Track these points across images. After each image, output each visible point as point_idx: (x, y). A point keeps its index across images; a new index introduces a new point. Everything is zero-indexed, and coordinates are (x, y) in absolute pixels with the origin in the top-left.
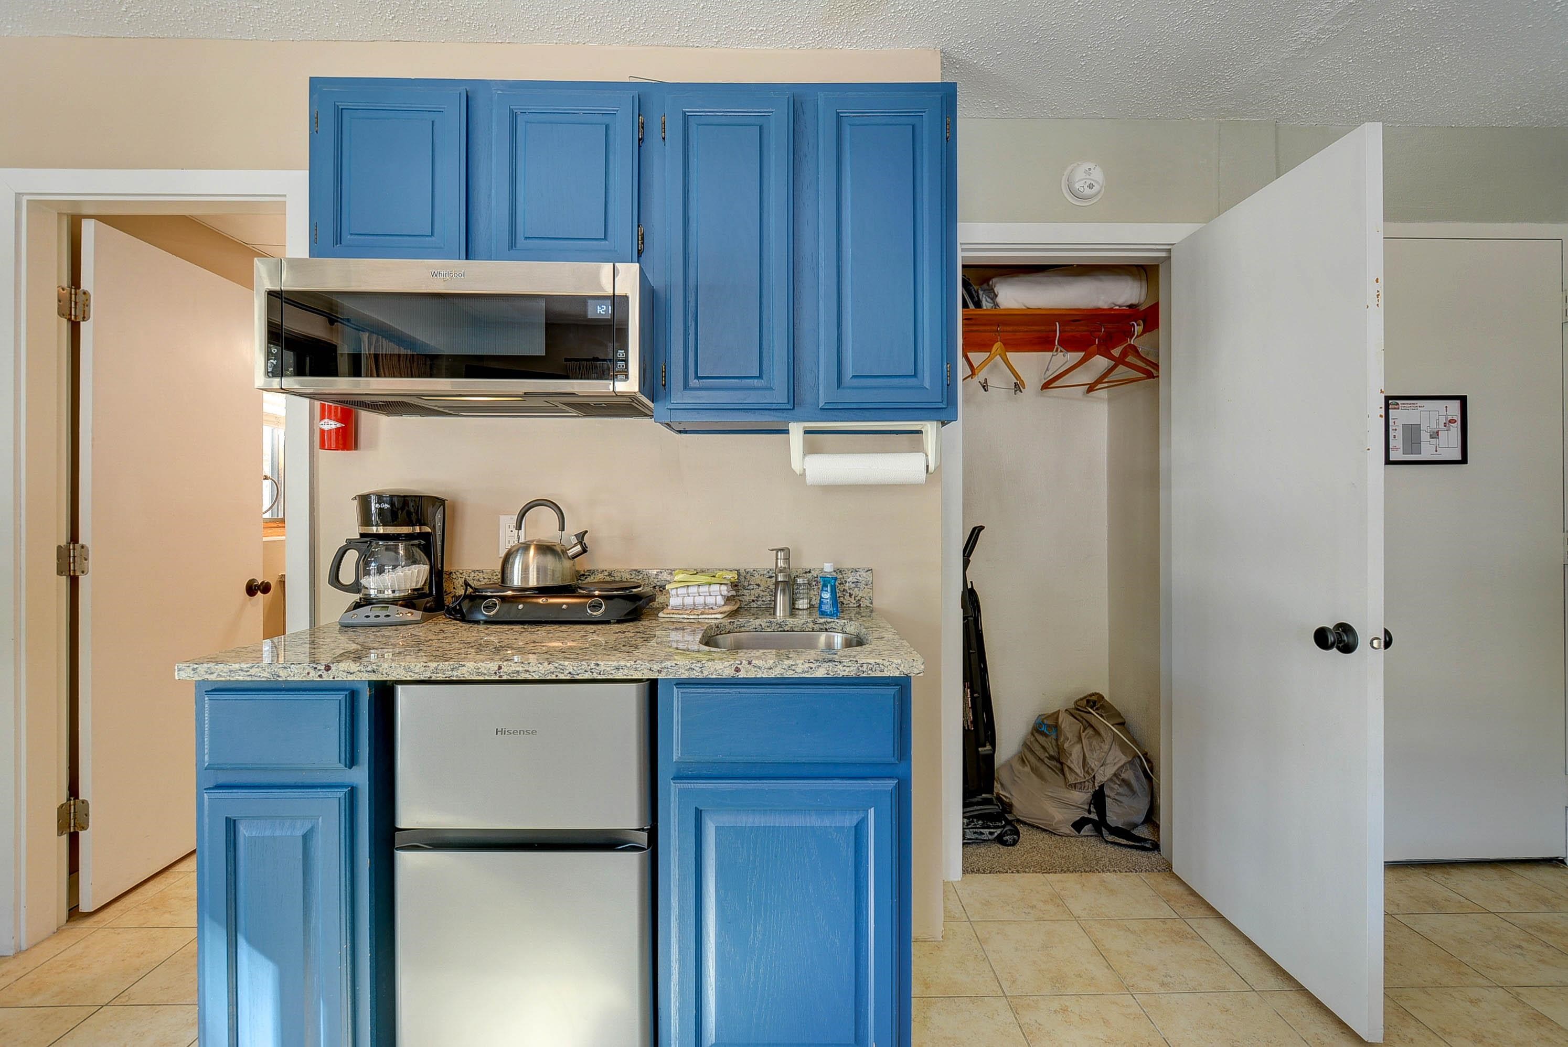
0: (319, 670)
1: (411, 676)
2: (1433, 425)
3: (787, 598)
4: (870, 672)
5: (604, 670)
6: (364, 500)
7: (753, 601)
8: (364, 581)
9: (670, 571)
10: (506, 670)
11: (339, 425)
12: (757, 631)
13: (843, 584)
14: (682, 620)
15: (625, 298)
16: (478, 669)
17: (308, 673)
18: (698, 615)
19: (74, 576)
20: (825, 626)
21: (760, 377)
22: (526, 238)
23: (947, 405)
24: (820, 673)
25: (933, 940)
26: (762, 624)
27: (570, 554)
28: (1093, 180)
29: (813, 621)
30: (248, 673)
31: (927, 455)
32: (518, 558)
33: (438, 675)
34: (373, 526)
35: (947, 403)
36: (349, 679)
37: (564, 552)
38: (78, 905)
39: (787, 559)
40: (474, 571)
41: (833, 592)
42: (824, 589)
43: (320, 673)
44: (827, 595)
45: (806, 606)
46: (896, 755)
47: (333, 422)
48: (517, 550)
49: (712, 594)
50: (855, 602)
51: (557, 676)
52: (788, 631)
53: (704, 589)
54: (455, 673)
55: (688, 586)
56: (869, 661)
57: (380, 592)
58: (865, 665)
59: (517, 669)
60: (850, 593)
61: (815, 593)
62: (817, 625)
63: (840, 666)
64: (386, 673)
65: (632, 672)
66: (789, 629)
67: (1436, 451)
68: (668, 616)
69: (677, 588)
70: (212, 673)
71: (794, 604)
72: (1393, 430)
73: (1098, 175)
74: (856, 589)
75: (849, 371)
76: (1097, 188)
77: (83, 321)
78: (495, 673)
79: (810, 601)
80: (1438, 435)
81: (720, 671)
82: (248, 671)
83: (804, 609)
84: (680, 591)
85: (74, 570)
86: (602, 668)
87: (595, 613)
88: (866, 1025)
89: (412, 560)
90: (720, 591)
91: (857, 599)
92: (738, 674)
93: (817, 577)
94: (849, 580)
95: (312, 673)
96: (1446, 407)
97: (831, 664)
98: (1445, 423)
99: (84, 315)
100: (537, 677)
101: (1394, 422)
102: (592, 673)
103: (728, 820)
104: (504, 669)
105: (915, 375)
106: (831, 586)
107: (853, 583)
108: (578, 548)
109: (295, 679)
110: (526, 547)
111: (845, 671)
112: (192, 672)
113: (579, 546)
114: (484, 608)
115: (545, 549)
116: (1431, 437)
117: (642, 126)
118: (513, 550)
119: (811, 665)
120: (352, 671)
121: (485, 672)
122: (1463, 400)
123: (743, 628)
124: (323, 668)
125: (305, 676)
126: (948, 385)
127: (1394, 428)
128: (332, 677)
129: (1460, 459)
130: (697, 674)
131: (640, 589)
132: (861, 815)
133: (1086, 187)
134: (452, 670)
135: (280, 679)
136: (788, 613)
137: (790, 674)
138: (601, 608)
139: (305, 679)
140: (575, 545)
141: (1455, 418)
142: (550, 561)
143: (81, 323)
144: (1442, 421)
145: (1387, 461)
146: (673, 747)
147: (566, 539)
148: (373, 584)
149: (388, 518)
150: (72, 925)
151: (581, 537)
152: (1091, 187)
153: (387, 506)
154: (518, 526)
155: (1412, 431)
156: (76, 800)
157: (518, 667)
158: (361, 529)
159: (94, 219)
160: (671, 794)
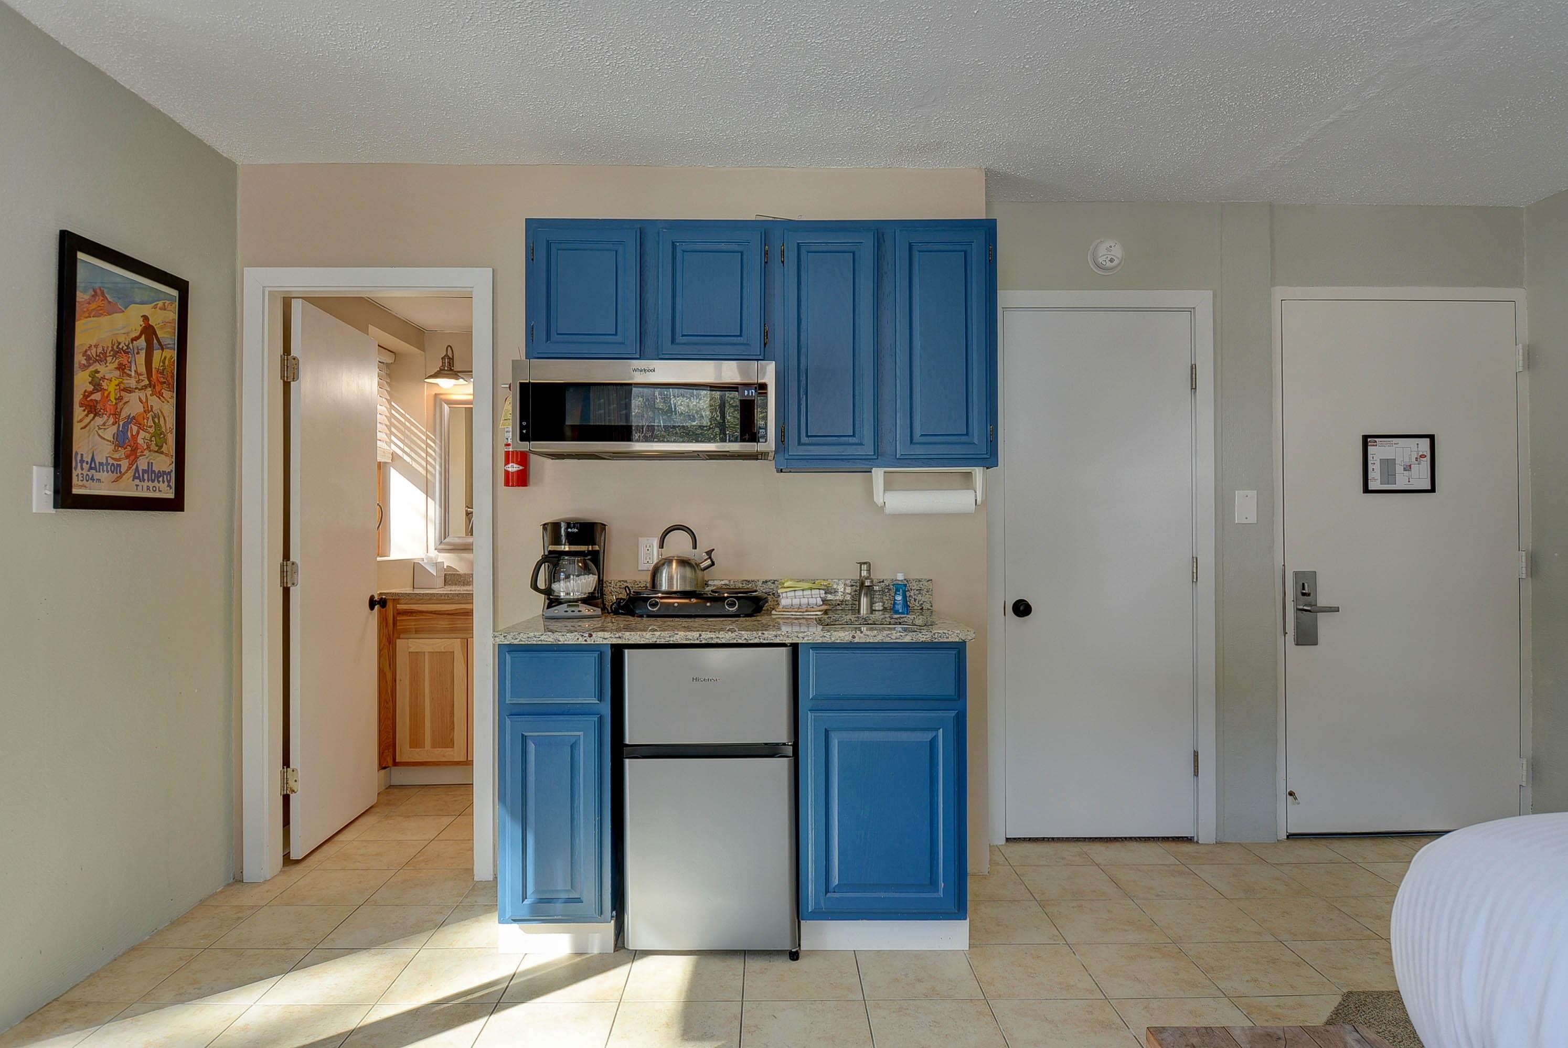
0: (585, 637)
1: (643, 641)
2: (1407, 460)
3: (869, 599)
4: (940, 638)
5: (767, 637)
6: (556, 526)
7: (839, 604)
8: (555, 586)
9: (773, 581)
10: (704, 637)
11: (521, 468)
12: (847, 624)
13: (909, 591)
14: (791, 616)
15: (765, 386)
16: (687, 636)
17: (578, 639)
18: (803, 612)
19: (287, 587)
20: (899, 621)
21: (854, 436)
22: (683, 336)
23: (990, 456)
24: (908, 639)
25: (981, 874)
26: (851, 618)
27: (702, 567)
28: (1114, 256)
29: (890, 617)
30: (540, 639)
31: (975, 492)
32: (664, 572)
33: (660, 640)
34: (561, 545)
35: (991, 454)
36: (604, 642)
37: (698, 565)
38: (289, 852)
39: (869, 570)
40: (620, 581)
41: (905, 597)
42: (898, 593)
43: (585, 638)
44: (899, 598)
45: (881, 608)
46: (957, 694)
47: (515, 465)
48: (663, 564)
49: (813, 596)
50: (918, 605)
51: (737, 641)
52: (871, 624)
53: (808, 592)
54: (672, 639)
55: (795, 591)
56: (939, 632)
57: (567, 594)
58: (936, 634)
59: (712, 636)
60: (914, 598)
61: (888, 598)
62: (893, 620)
63: (920, 635)
64: (628, 639)
65: (785, 638)
66: (872, 622)
67: (1409, 482)
68: (780, 613)
69: (786, 592)
70: (516, 639)
71: (871, 607)
72: (1372, 464)
73: (1118, 252)
74: (919, 595)
75: (918, 432)
76: (1116, 262)
77: (293, 381)
78: (697, 639)
79: (884, 604)
80: (1410, 468)
81: (843, 638)
82: (539, 637)
83: (879, 611)
84: (789, 594)
85: (287, 583)
86: (766, 635)
87: (731, 609)
88: (937, 873)
89: (586, 570)
90: (820, 594)
91: (920, 603)
92: (854, 639)
93: (889, 586)
94: (913, 588)
95: (581, 638)
96: (1418, 444)
97: (914, 633)
98: (1416, 458)
99: (294, 376)
100: (724, 642)
101: (1373, 457)
102: (760, 639)
103: (846, 735)
104: (703, 636)
105: (967, 434)
106: (903, 591)
107: (917, 590)
108: (708, 562)
109: (570, 642)
110: (668, 561)
111: (923, 638)
112: (503, 638)
113: (709, 560)
114: (649, 605)
115: (684, 562)
116: (1405, 469)
117: (766, 253)
118: (659, 565)
119: (902, 634)
120: (606, 637)
121: (691, 638)
122: (1432, 438)
123: (837, 622)
124: (587, 635)
125: (576, 641)
126: (991, 441)
127: (1373, 462)
128: (593, 641)
129: (1430, 488)
130: (827, 640)
131: (757, 593)
132: (934, 734)
133: (1107, 261)
134: (670, 637)
135: (560, 643)
136: (869, 612)
137: (888, 640)
138: (736, 605)
139: (575, 643)
140: (706, 560)
141: (1425, 454)
142: (688, 572)
143: (292, 383)
144: (1414, 456)
145: (1366, 490)
146: (810, 689)
147: (698, 555)
148: (561, 588)
149: (572, 539)
150: (286, 869)
151: (709, 553)
152: (1111, 260)
153: (576, 530)
154: (661, 546)
155: (1388, 466)
156: (288, 769)
157: (713, 635)
158: (552, 548)
159: (301, 300)
160: (808, 720)
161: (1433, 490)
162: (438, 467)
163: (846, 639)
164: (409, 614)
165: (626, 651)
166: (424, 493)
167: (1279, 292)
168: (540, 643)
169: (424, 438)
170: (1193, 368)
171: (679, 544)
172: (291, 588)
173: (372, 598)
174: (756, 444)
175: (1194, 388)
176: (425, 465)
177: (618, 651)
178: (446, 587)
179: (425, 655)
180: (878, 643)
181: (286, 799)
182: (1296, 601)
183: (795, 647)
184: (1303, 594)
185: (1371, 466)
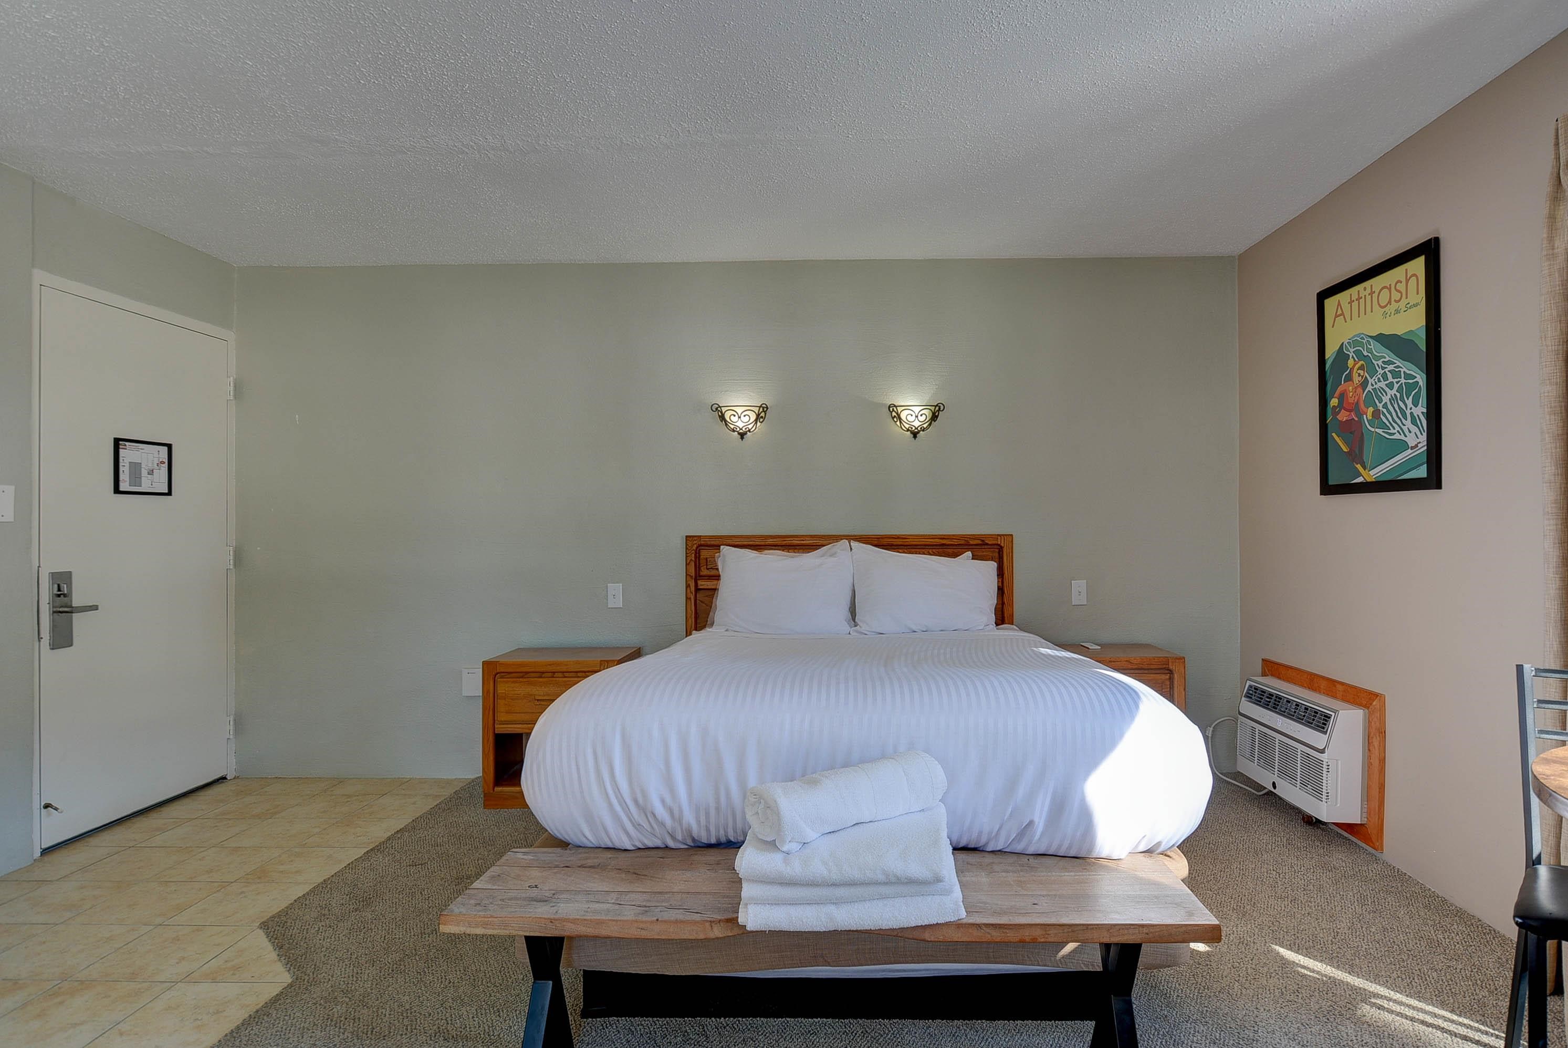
2: (150, 465)
67: (150, 485)
72: (122, 466)
80: (153, 472)
96: (158, 451)
98: (157, 464)
101: (123, 460)
116: (148, 474)
122: (169, 447)
129: (167, 492)
141: (164, 460)
144: (156, 461)
145: (117, 491)
155: (135, 468)
161: (169, 493)
167: (36, 278)
182: (53, 601)
184: (59, 596)
185: (121, 469)
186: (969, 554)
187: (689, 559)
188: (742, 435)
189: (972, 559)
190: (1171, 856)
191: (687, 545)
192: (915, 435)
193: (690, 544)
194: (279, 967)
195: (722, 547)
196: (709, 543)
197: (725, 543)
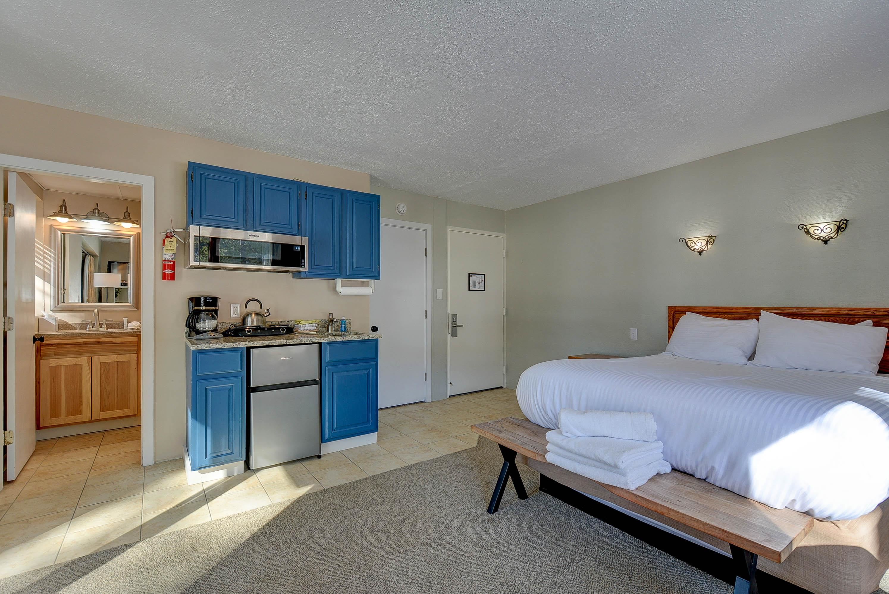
2: (479, 281)
8: (198, 325)
11: (173, 272)
15: (304, 246)
18: (309, 332)
21: (332, 267)
22: (264, 222)
23: (377, 276)
27: (265, 316)
30: (215, 346)
31: (372, 289)
32: (248, 319)
34: (201, 307)
36: (245, 346)
37: (263, 315)
39: (332, 316)
44: (343, 326)
47: (170, 271)
48: (248, 315)
49: (312, 326)
55: (304, 324)
57: (204, 328)
63: (365, 337)
66: (335, 335)
67: (479, 288)
68: (301, 332)
69: (301, 325)
73: (405, 208)
75: (354, 266)
76: (405, 212)
77: (9, 217)
80: (480, 284)
83: (335, 331)
84: (303, 326)
86: (303, 341)
87: (283, 332)
88: (369, 417)
89: (212, 318)
90: (315, 325)
92: (343, 340)
93: (340, 321)
96: (481, 277)
99: (10, 214)
100: (296, 343)
101: (471, 280)
103: (339, 374)
104: (288, 341)
105: (370, 268)
106: (344, 323)
108: (268, 314)
109: (229, 347)
110: (250, 314)
114: (247, 332)
115: (257, 314)
116: (478, 284)
117: (299, 194)
118: (246, 316)
120: (236, 345)
122: (484, 275)
125: (232, 346)
126: (378, 271)
128: (240, 346)
131: (288, 326)
132: (368, 371)
135: (225, 348)
136: (332, 331)
137: (355, 339)
138: (285, 330)
140: (266, 313)
141: (483, 280)
142: (260, 317)
144: (481, 280)
145: (469, 290)
146: (327, 358)
147: (263, 311)
148: (201, 326)
149: (206, 304)
150: (6, 486)
151: (268, 310)
152: (403, 211)
153: (211, 301)
154: (246, 307)
155: (474, 282)
156: (6, 432)
157: (291, 341)
158: (195, 308)
159: (16, 173)
160: (326, 371)
161: (485, 290)
162: (52, 265)
163: (341, 339)
164: (50, 345)
165: (251, 349)
166: (42, 279)
167: (449, 228)
168: (215, 348)
169: (43, 249)
170: (426, 249)
171: (253, 307)
172: (8, 332)
173: (34, 337)
174: (300, 268)
175: (426, 256)
176: (43, 264)
177: (248, 349)
178: (59, 331)
179: (61, 367)
180: (352, 340)
181: (5, 448)
182: (452, 323)
183: (320, 344)
184: (454, 321)
185: (470, 283)
186: (870, 322)
187: (669, 318)
188: (700, 253)
189: (873, 326)
190: (840, 527)
191: (668, 311)
192: (826, 242)
193: (670, 310)
194: (476, 442)
195: (687, 312)
196: (680, 310)
197: (688, 310)
